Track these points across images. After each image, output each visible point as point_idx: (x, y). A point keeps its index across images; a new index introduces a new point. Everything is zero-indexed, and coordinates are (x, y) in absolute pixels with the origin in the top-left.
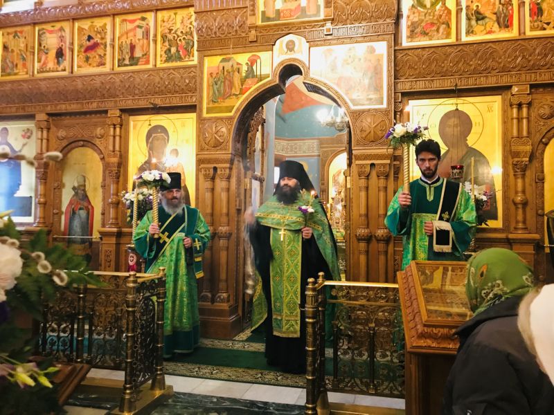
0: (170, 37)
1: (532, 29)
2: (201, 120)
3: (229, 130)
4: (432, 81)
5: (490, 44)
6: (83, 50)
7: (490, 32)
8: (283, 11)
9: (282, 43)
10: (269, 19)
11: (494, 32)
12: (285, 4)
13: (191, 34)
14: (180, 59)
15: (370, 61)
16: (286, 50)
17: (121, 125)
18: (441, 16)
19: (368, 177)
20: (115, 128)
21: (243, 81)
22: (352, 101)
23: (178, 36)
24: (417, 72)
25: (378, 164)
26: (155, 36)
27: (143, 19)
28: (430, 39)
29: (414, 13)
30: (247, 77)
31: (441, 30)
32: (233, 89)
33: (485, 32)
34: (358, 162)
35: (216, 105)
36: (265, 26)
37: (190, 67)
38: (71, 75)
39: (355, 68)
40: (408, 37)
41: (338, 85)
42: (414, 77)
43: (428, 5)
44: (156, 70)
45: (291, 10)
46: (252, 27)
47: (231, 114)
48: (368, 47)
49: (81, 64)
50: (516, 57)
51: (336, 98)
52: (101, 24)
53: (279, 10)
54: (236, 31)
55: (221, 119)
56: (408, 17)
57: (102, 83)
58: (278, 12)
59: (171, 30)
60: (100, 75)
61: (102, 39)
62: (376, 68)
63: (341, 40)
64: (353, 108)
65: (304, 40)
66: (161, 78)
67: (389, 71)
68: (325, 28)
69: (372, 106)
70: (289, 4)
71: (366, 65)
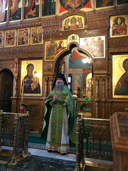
0: (35, 35)
2: (44, 62)
3: (53, 65)
4: (121, 49)
6: (7, 40)
8: (71, 26)
9: (70, 36)
10: (66, 29)
13: (41, 34)
14: (37, 42)
15: (99, 42)
16: (72, 39)
17: (19, 64)
18: (123, 27)
19: (99, 81)
20: (17, 65)
21: (58, 49)
22: (94, 56)
23: (37, 35)
24: (115, 46)
25: (102, 77)
26: (30, 35)
27: (26, 30)
28: (120, 35)
29: (114, 27)
30: (59, 48)
31: (123, 32)
32: (54, 52)
34: (95, 76)
35: (49, 57)
36: (65, 31)
37: (41, 45)
38: (3, 48)
39: (94, 45)
40: (112, 34)
41: (89, 50)
43: (119, 24)
44: (30, 46)
45: (73, 26)
46: (61, 32)
47: (54, 60)
48: (99, 38)
49: (6, 44)
51: (88, 55)
52: (13, 32)
54: (56, 33)
55: (50, 61)
56: (112, 28)
57: (13, 50)
59: (35, 33)
60: (12, 48)
61: (13, 36)
62: (101, 45)
63: (90, 36)
64: (94, 58)
65: (77, 36)
66: (32, 49)
67: (106, 45)
68: (84, 32)
69: (100, 57)
70: (73, 24)
71: (98, 44)
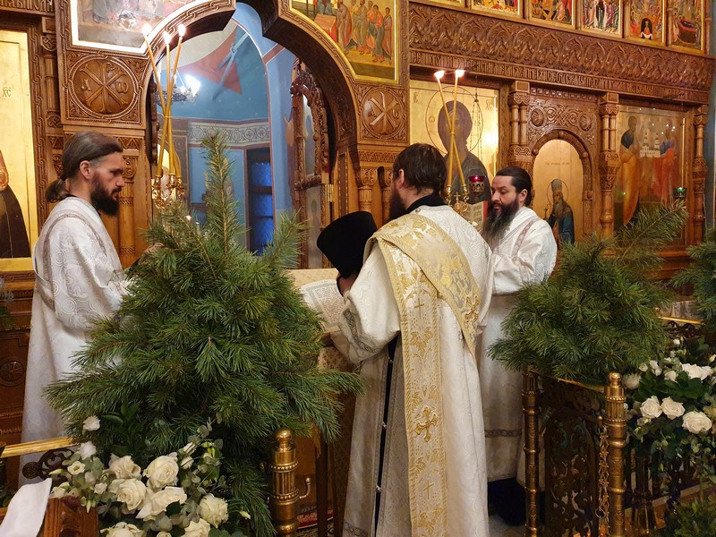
1: (535, 14)
2: (68, 51)
5: (500, 22)
7: (496, 7)
11: (501, 8)
19: (372, 187)
25: (388, 169)
33: (492, 5)
34: (362, 163)
42: (420, 45)
47: (141, 50)
50: (522, 46)
62: (383, 20)
64: (356, 77)
67: (402, 30)
69: (380, 80)
71: (371, 13)
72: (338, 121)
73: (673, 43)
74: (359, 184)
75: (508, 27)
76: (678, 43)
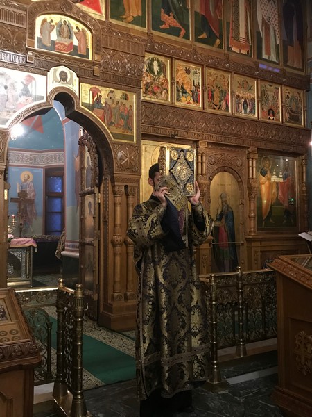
1: (209, 107)
4: (158, 128)
5: (191, 112)
7: (189, 103)
8: (58, 43)
9: (55, 71)
11: (191, 104)
12: (60, 38)
16: (59, 79)
19: (121, 196)
22: (113, 134)
24: (150, 120)
25: (130, 186)
28: (158, 99)
29: (147, 76)
31: (163, 93)
33: (186, 102)
36: (41, 52)
40: (144, 93)
42: (148, 123)
43: (156, 73)
45: (65, 46)
46: (30, 49)
48: (123, 94)
50: (203, 123)
53: (54, 41)
56: (144, 77)
58: (53, 43)
62: (128, 111)
64: (114, 140)
65: (74, 75)
67: (138, 116)
68: (94, 70)
69: (126, 141)
70: (63, 39)
71: (122, 108)
72: (104, 161)
73: (286, 122)
74: (115, 194)
75: (195, 114)
76: (289, 122)
